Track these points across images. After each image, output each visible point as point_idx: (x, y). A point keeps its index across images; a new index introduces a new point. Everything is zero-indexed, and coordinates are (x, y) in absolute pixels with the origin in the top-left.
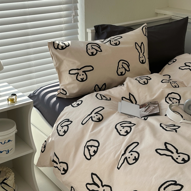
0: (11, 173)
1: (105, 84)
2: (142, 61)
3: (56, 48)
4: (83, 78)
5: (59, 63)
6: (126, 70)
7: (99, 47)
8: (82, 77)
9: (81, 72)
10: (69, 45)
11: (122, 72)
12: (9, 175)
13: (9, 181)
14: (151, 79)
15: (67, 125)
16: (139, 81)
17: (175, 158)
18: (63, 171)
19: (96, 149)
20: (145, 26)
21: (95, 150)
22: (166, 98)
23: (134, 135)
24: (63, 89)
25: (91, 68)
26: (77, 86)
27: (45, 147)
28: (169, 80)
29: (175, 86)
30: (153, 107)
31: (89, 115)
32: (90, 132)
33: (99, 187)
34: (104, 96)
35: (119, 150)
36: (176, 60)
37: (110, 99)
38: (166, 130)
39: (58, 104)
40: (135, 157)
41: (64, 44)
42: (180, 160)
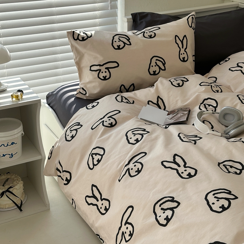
0: (19, 181)
1: (133, 84)
2: (183, 58)
3: (76, 38)
4: (106, 76)
5: (79, 57)
6: (160, 68)
7: (128, 40)
8: (104, 74)
9: (103, 69)
10: (91, 36)
11: (156, 71)
12: (16, 184)
13: (15, 189)
14: (188, 80)
15: (76, 130)
16: (173, 82)
17: (180, 172)
18: (66, 181)
19: (100, 157)
20: (192, 15)
21: (99, 159)
22: (201, 104)
23: (144, 145)
24: (83, 89)
25: (116, 65)
26: (98, 85)
27: (51, 153)
28: (211, 83)
29: (216, 90)
30: (182, 114)
31: (101, 119)
32: (98, 138)
33: (98, 200)
34: (126, 99)
35: (123, 161)
36: (229, 59)
37: (134, 102)
38: (182, 141)
39: (75, 106)
40: (138, 169)
41: (86, 34)
42: (184, 175)
